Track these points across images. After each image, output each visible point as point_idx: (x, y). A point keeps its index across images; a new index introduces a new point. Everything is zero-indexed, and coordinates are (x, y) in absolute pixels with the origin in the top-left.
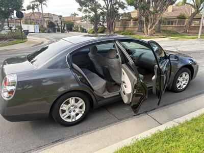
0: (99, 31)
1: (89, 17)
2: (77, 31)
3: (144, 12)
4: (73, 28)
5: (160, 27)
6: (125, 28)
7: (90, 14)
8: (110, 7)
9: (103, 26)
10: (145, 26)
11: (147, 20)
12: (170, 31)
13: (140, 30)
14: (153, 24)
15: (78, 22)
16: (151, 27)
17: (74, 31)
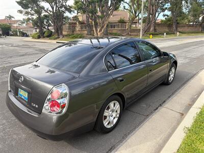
0: (45, 35)
1: (32, 19)
2: (16, 35)
3: (92, 16)
4: (11, 33)
5: (107, 30)
6: (73, 32)
7: (33, 17)
8: (56, 10)
9: (48, 29)
10: (94, 29)
11: (96, 24)
12: (116, 34)
13: (89, 33)
14: (102, 27)
15: (15, 25)
16: (100, 31)
17: (12, 35)
